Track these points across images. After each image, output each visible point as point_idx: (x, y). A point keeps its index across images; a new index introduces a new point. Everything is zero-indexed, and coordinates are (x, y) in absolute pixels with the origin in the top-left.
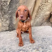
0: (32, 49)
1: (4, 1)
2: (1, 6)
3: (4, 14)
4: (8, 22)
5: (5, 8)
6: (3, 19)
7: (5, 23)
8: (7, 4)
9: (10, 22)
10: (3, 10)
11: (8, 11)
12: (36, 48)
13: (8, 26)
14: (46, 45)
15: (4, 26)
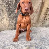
0: (24, 46)
1: (10, 1)
2: (8, 5)
3: (11, 14)
4: (14, 21)
5: (11, 7)
6: (10, 18)
7: (12, 22)
8: (13, 3)
9: (16, 21)
10: (10, 9)
11: (14, 10)
12: (28, 46)
13: (14, 25)
14: (42, 45)
15: (11, 25)
